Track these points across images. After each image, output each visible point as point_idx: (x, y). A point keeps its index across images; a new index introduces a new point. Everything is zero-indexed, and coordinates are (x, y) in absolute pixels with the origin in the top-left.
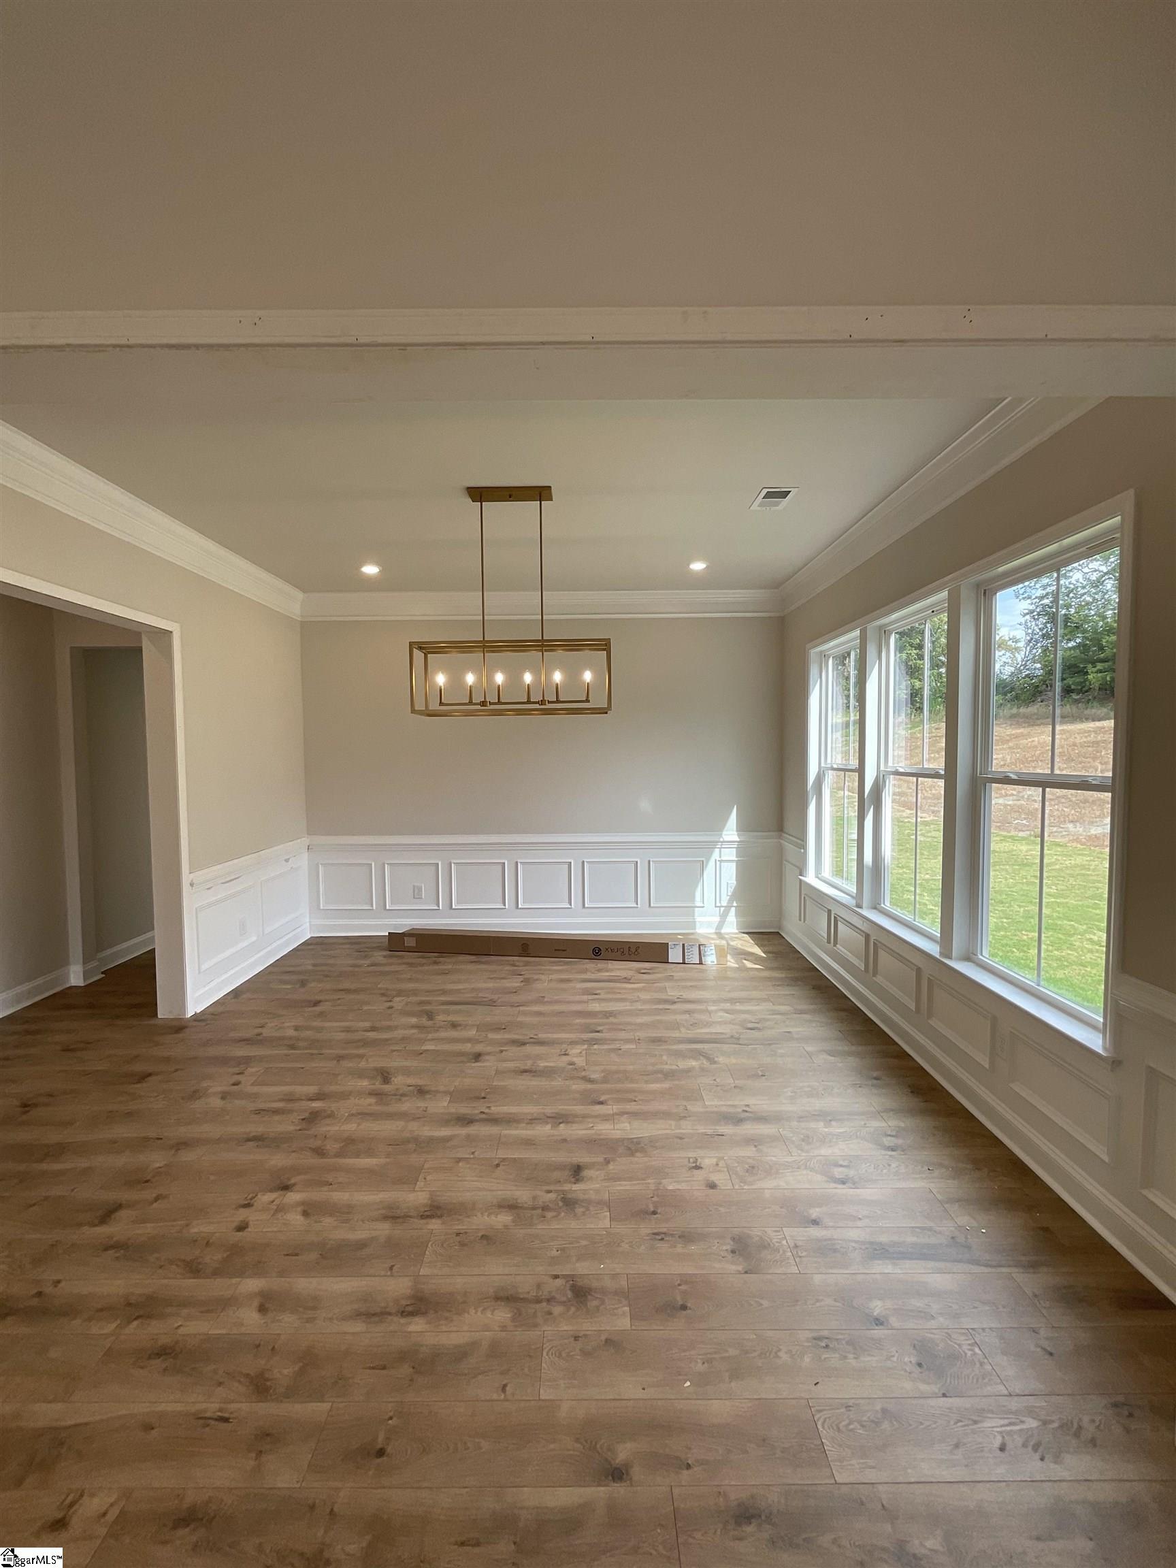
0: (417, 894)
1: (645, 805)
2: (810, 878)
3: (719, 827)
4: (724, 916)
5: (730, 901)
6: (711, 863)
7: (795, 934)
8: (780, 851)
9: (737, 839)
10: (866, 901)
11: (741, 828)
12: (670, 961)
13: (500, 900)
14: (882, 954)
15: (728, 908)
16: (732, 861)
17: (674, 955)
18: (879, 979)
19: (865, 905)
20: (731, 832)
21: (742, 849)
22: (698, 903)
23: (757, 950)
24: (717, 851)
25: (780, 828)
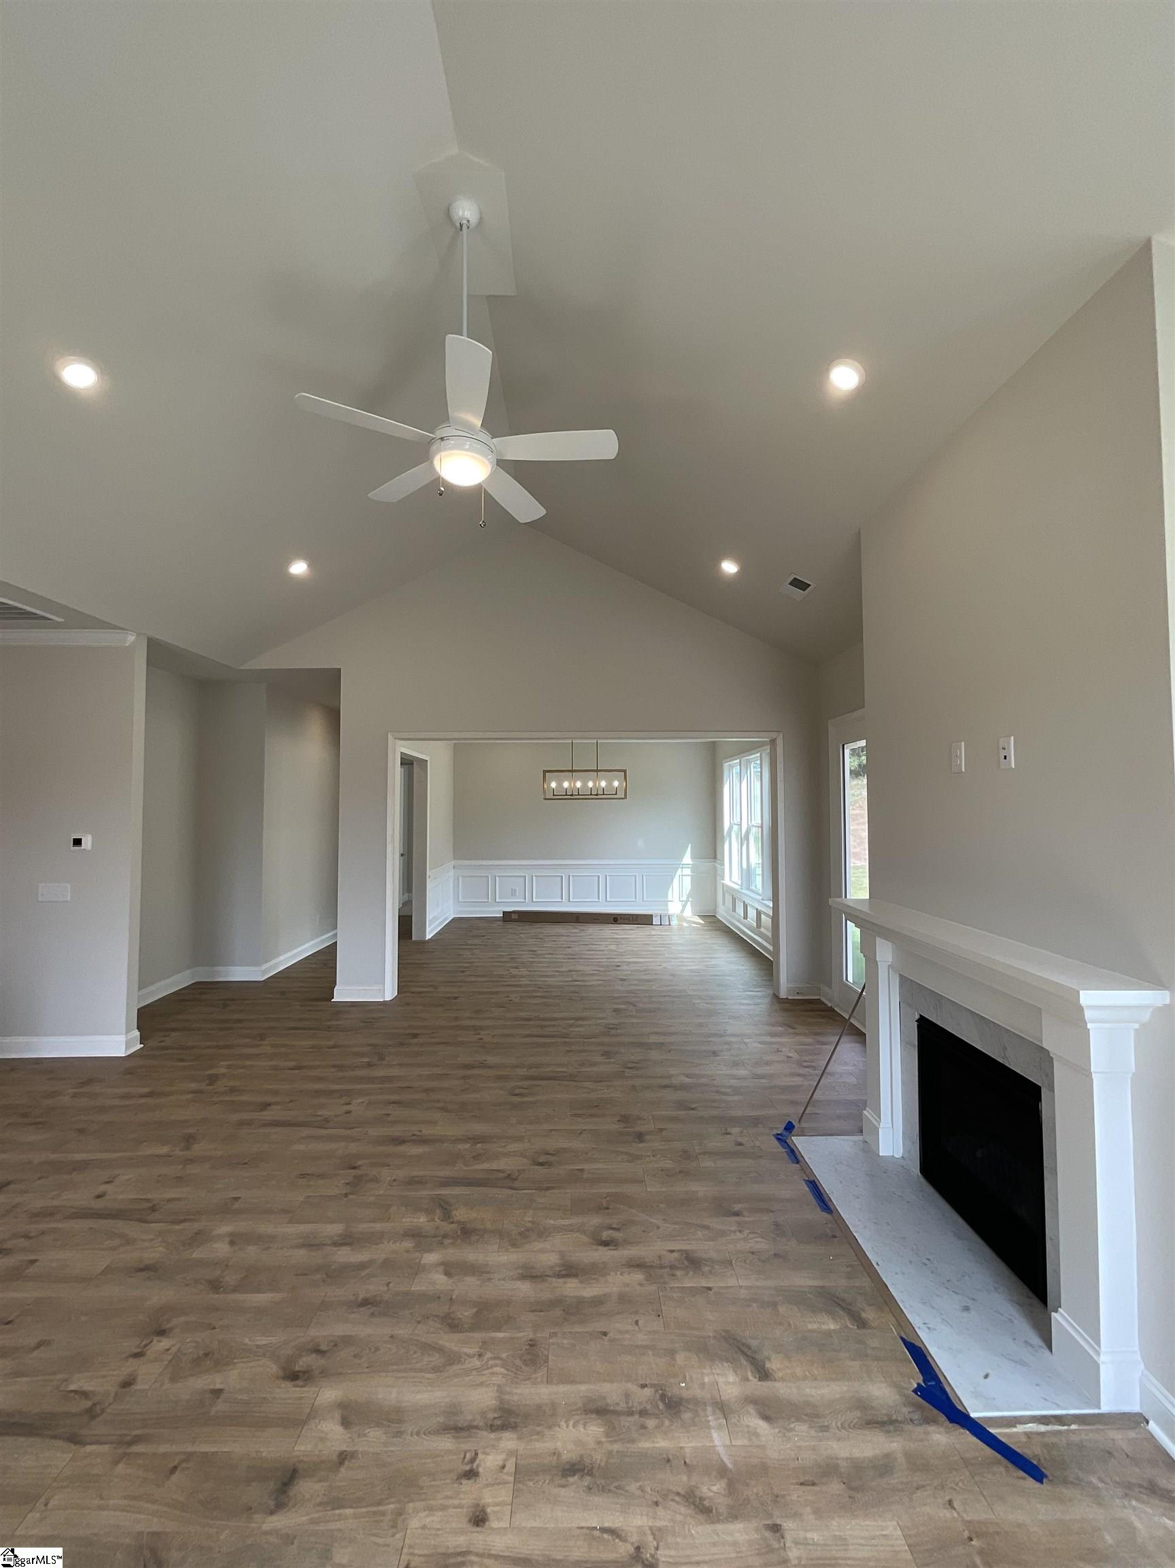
0: (513, 893)
1: (640, 843)
2: (727, 881)
3: (682, 856)
4: (684, 906)
5: (688, 898)
6: (677, 876)
7: (723, 914)
8: (715, 869)
9: (691, 863)
10: (744, 885)
11: (693, 858)
12: (654, 924)
13: (560, 897)
14: (763, 916)
15: (686, 902)
16: (688, 875)
17: (656, 921)
18: (762, 930)
19: (744, 888)
20: (687, 859)
21: (694, 868)
22: (670, 899)
23: (702, 922)
24: (680, 870)
25: (715, 857)
